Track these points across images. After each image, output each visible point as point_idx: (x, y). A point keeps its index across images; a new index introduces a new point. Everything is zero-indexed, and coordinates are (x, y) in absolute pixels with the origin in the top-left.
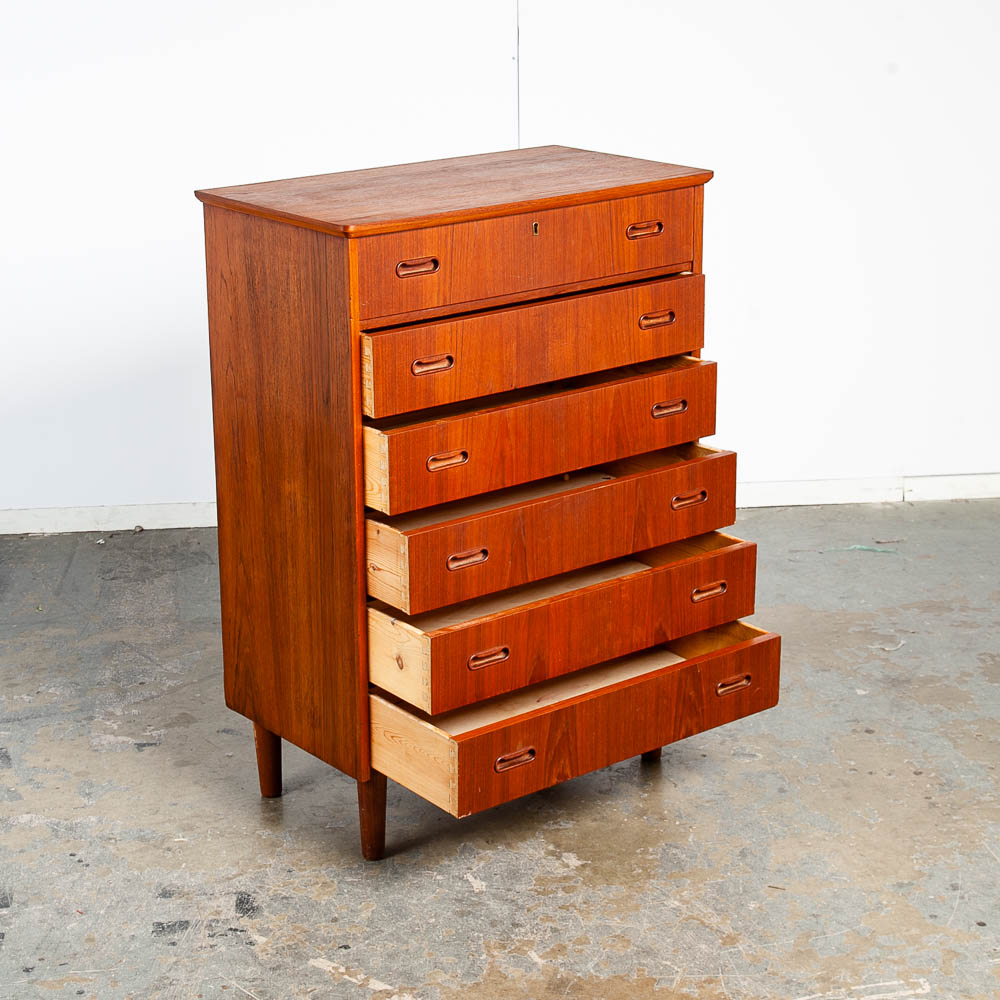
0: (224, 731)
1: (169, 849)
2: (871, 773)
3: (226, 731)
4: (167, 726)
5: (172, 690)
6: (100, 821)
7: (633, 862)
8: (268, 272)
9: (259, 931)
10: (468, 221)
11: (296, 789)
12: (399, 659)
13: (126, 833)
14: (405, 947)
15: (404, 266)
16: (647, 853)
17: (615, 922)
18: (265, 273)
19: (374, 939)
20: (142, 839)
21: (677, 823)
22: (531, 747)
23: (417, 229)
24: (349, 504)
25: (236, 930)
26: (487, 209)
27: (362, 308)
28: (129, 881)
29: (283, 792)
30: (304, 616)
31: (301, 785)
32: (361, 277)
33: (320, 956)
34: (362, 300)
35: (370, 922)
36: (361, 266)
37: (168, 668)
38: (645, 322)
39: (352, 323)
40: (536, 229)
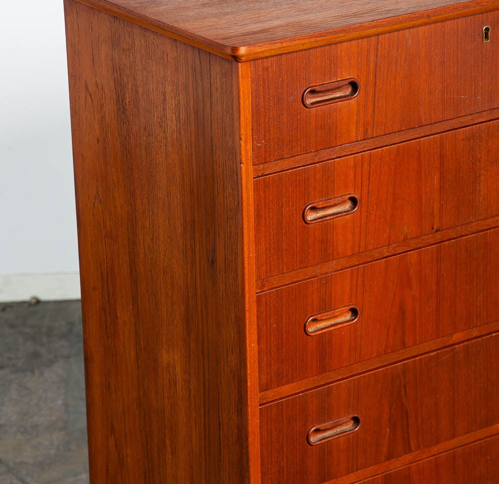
8: (140, 90)
10: (398, 30)
15: (313, 92)
18: (137, 92)
27: (256, 149)
32: (256, 111)
34: (256, 139)
39: (243, 169)
40: (486, 34)
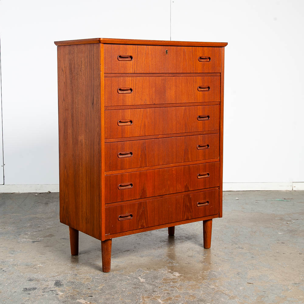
2: (284, 254)
3: (64, 239)
4: (44, 237)
5: (48, 229)
6: (14, 260)
8: (76, 63)
9: (61, 291)
10: (143, 45)
11: (83, 253)
13: (22, 264)
14: (113, 297)
15: (120, 57)
16: (204, 273)
17: (191, 292)
19: (102, 294)
21: (215, 265)
23: (125, 44)
25: (53, 291)
27: (105, 69)
28: (19, 276)
31: (85, 252)
32: (105, 58)
33: (81, 299)
34: (105, 66)
35: (102, 289)
36: (105, 54)
39: (101, 73)
40: (167, 52)
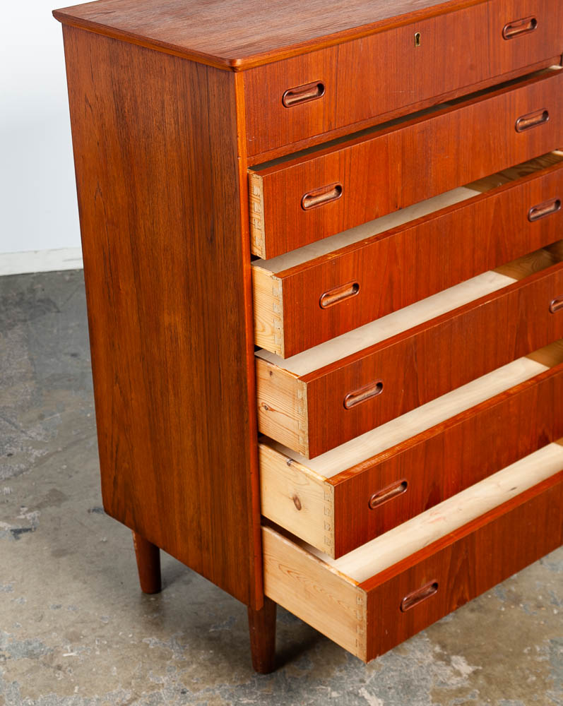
0: (94, 510)
1: (59, 668)
3: (97, 510)
4: (39, 507)
5: (40, 461)
7: (524, 666)
8: (139, 100)
10: (353, 40)
12: (296, 499)
13: (14, 647)
15: (290, 94)
18: (136, 102)
20: (31, 655)
21: (555, 612)
22: (434, 581)
23: (303, 54)
24: (239, 344)
26: (374, 26)
27: (249, 144)
29: (163, 586)
30: (188, 443)
31: (178, 576)
32: (248, 112)
34: (249, 136)
36: (247, 100)
37: (33, 435)
38: (520, 124)
39: (240, 161)
40: (418, 39)
